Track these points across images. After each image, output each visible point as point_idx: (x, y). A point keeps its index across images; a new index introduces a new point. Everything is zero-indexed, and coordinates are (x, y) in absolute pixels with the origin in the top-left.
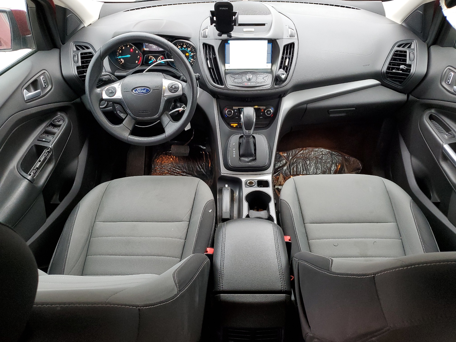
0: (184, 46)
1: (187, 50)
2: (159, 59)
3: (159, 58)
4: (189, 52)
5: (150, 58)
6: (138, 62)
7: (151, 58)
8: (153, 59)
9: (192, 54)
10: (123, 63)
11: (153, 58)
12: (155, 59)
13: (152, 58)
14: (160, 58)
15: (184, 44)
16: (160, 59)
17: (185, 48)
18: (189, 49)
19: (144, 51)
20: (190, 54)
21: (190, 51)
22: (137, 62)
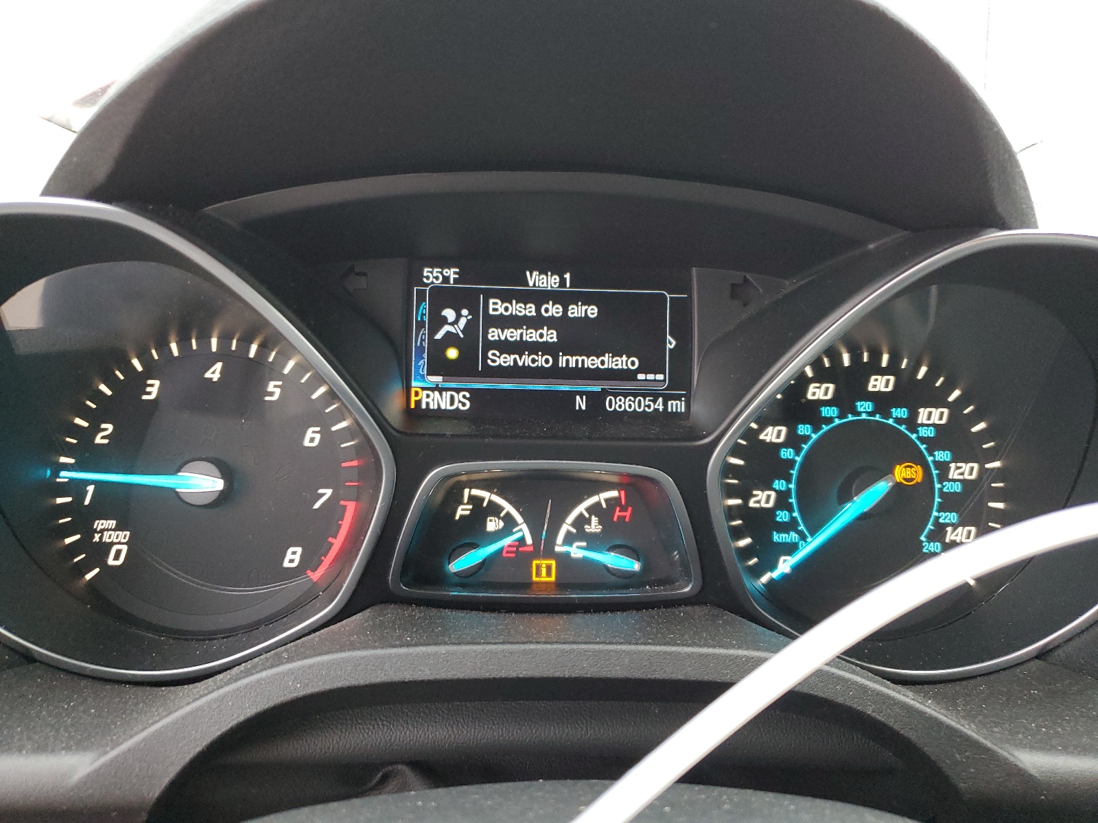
0: (880, 384)
1: (912, 424)
2: (581, 522)
3: (581, 509)
4: (933, 444)
5: (463, 511)
6: (308, 562)
7: (482, 511)
8: (509, 520)
9: (967, 471)
10: (107, 570)
11: (508, 508)
12: (523, 530)
13: (494, 509)
14: (593, 510)
15: (876, 355)
16: (594, 527)
17: (883, 402)
18: (932, 417)
19: (416, 415)
20: (943, 467)
21: (944, 437)
22: (293, 557)
